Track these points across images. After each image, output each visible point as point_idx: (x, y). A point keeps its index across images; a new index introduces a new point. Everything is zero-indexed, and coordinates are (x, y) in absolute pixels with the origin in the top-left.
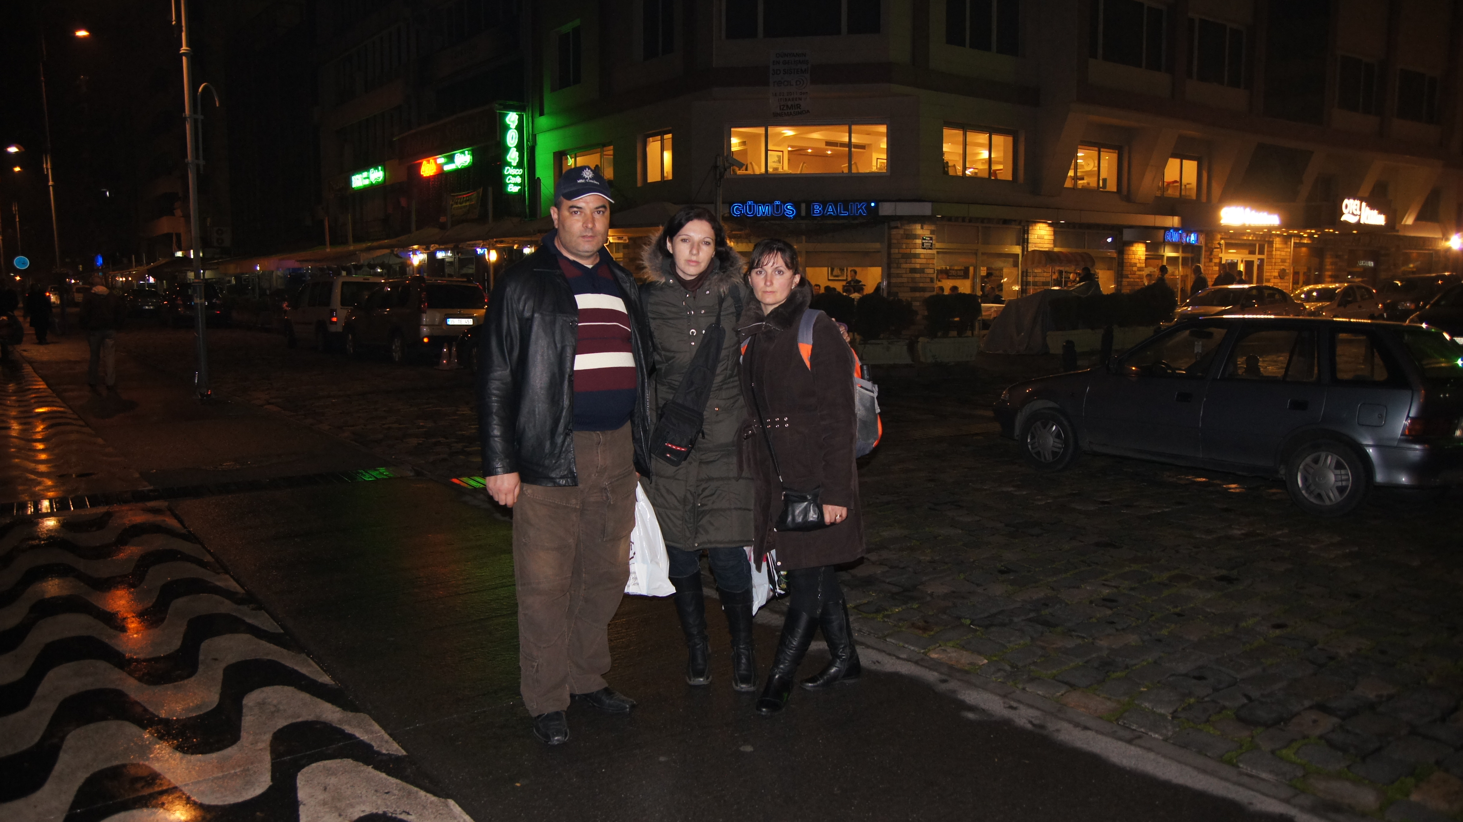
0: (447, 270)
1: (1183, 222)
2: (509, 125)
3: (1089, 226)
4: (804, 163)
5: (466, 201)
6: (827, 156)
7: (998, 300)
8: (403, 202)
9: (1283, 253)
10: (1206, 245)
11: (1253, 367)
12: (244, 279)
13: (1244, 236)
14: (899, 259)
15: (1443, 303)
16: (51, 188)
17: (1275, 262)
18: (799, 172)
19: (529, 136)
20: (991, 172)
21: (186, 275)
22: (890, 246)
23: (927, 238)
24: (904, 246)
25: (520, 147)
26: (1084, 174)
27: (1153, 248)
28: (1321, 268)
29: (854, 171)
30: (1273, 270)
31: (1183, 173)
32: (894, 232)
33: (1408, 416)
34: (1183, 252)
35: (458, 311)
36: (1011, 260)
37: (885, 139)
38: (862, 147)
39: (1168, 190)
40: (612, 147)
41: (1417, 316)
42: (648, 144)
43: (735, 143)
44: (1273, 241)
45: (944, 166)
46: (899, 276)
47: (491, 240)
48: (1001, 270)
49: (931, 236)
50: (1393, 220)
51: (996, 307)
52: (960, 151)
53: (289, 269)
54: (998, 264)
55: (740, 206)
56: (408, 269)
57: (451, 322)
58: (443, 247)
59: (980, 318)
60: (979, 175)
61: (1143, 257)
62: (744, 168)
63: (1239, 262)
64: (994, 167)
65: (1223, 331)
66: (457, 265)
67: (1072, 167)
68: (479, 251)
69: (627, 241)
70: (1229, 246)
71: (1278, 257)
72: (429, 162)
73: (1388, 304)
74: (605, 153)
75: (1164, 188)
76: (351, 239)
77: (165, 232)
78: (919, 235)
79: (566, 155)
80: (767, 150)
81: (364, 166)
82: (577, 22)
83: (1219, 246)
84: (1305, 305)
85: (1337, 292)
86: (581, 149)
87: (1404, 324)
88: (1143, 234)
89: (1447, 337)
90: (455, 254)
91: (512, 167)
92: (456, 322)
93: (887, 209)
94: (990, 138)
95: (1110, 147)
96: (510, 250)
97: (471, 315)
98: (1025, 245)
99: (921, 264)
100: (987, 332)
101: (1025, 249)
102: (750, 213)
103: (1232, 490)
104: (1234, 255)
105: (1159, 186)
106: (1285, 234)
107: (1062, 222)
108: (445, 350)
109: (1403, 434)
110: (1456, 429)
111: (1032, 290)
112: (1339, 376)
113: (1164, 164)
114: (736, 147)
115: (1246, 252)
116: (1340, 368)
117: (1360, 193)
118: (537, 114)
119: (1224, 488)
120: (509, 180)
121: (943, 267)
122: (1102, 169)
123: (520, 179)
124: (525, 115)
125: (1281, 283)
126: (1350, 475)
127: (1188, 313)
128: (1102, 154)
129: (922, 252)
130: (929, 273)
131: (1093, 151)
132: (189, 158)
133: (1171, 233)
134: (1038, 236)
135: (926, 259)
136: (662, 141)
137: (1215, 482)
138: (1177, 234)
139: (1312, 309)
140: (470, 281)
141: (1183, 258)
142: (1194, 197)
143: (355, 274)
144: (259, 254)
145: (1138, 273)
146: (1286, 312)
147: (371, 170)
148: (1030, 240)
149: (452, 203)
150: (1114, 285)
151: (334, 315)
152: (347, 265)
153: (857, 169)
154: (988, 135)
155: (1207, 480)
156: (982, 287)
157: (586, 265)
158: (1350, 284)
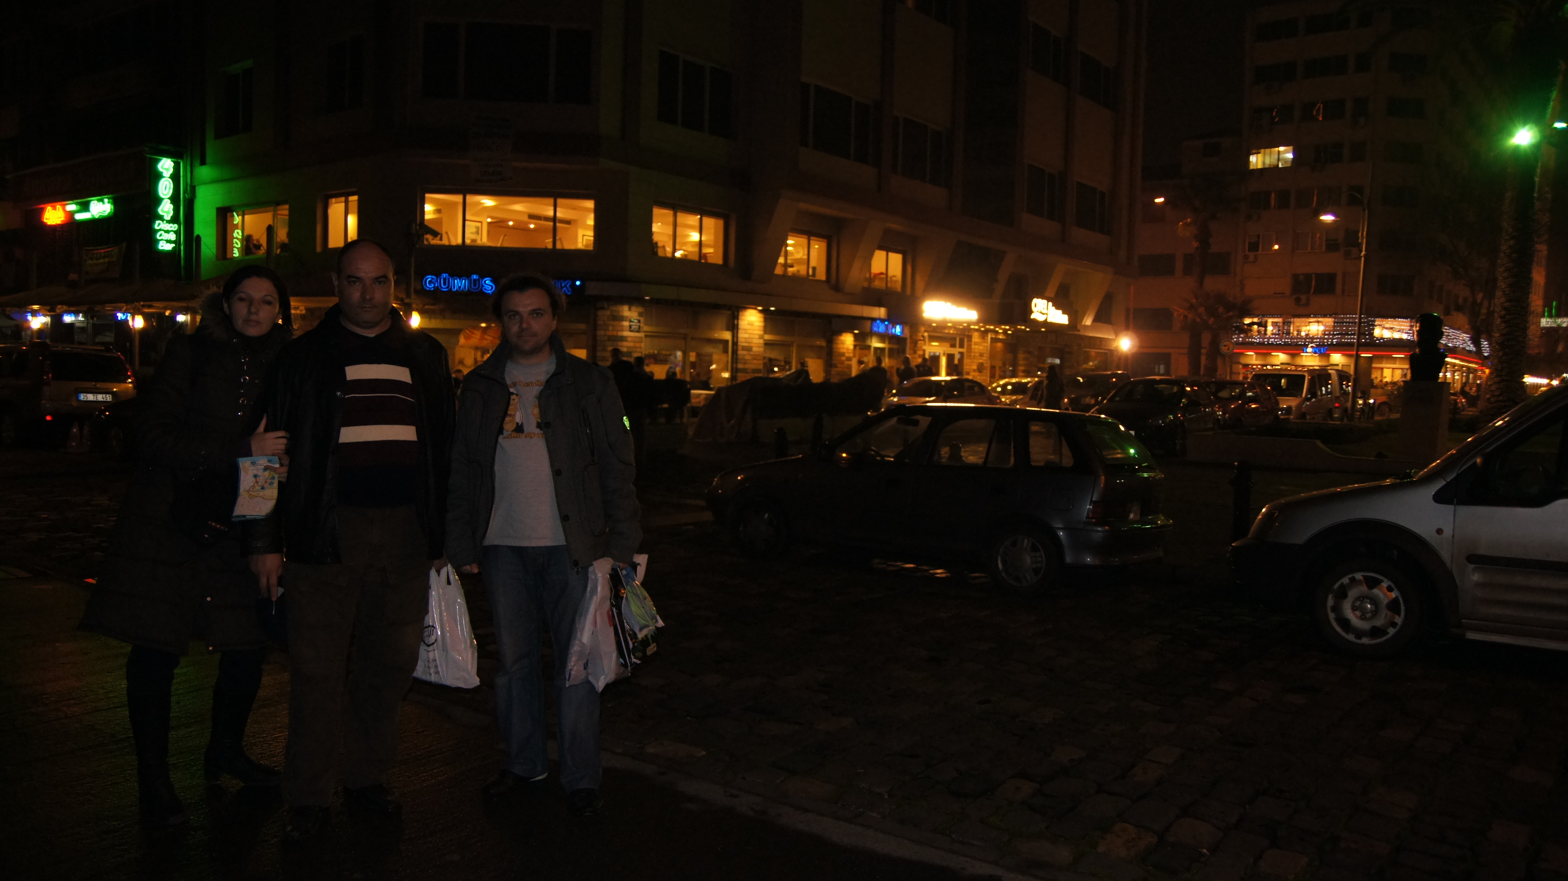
0: (79, 337)
1: (889, 313)
2: (162, 172)
3: (800, 314)
4: (505, 236)
5: (104, 257)
6: (529, 230)
7: (706, 386)
8: (18, 253)
9: (981, 348)
10: (911, 336)
11: (955, 454)
13: (946, 329)
15: (1117, 399)
17: (974, 356)
18: (499, 245)
19: (186, 186)
20: (701, 255)
22: (595, 327)
23: (634, 321)
24: (611, 328)
25: (175, 199)
26: (794, 261)
27: (861, 340)
28: (1014, 364)
29: (559, 246)
30: (972, 364)
31: (889, 265)
32: (600, 313)
33: (1091, 501)
34: (890, 343)
35: (90, 385)
36: (721, 346)
37: (592, 216)
38: (568, 222)
39: (874, 281)
40: (287, 207)
41: (1095, 410)
42: (330, 206)
43: (429, 209)
44: (971, 336)
45: (653, 247)
47: (137, 304)
48: (711, 355)
49: (638, 318)
50: (1075, 318)
51: (706, 394)
52: (671, 232)
54: (708, 349)
55: (433, 279)
56: (23, 333)
57: (83, 397)
58: (74, 309)
59: (689, 405)
60: (690, 257)
61: (851, 347)
62: (439, 237)
63: (942, 354)
64: (705, 250)
65: (930, 419)
66: (89, 330)
67: (783, 253)
68: (120, 316)
69: (304, 312)
70: (932, 338)
71: (977, 351)
72: (54, 208)
73: (1073, 398)
74: (279, 212)
75: (871, 280)
78: (627, 317)
79: (232, 212)
80: (464, 220)
82: (249, 63)
83: (922, 339)
84: (1001, 397)
85: (1029, 386)
86: (250, 206)
87: (1087, 415)
88: (850, 323)
89: (1122, 428)
90: (89, 318)
91: (165, 222)
92: (91, 397)
93: (594, 289)
94: (701, 220)
95: (819, 236)
96: (161, 317)
97: (110, 390)
98: (735, 332)
99: (627, 347)
100: (695, 420)
101: (735, 335)
102: (443, 287)
103: (938, 575)
104: (937, 348)
105: (866, 277)
106: (983, 329)
107: (772, 309)
108: (75, 430)
109: (1088, 517)
110: (1130, 512)
111: (742, 377)
112: (1033, 464)
113: (871, 255)
114: (430, 214)
115: (948, 345)
116: (1033, 457)
117: (1047, 294)
118: (197, 162)
119: (931, 573)
120: (161, 235)
121: (651, 351)
122: (811, 257)
123: (175, 235)
124: (183, 162)
125: (979, 376)
126: (1044, 557)
127: (895, 403)
128: (812, 242)
129: (629, 335)
131: (803, 239)
133: (878, 324)
134: (748, 324)
135: (633, 342)
136: (347, 202)
137: (922, 567)
138: (883, 325)
139: (1007, 401)
140: (107, 350)
141: (890, 349)
142: (899, 289)
145: (847, 363)
146: (984, 402)
148: (740, 327)
149: (84, 257)
150: (824, 373)
153: (562, 244)
154: (699, 217)
155: (915, 566)
156: (691, 373)
157: (367, 335)
158: (1041, 379)
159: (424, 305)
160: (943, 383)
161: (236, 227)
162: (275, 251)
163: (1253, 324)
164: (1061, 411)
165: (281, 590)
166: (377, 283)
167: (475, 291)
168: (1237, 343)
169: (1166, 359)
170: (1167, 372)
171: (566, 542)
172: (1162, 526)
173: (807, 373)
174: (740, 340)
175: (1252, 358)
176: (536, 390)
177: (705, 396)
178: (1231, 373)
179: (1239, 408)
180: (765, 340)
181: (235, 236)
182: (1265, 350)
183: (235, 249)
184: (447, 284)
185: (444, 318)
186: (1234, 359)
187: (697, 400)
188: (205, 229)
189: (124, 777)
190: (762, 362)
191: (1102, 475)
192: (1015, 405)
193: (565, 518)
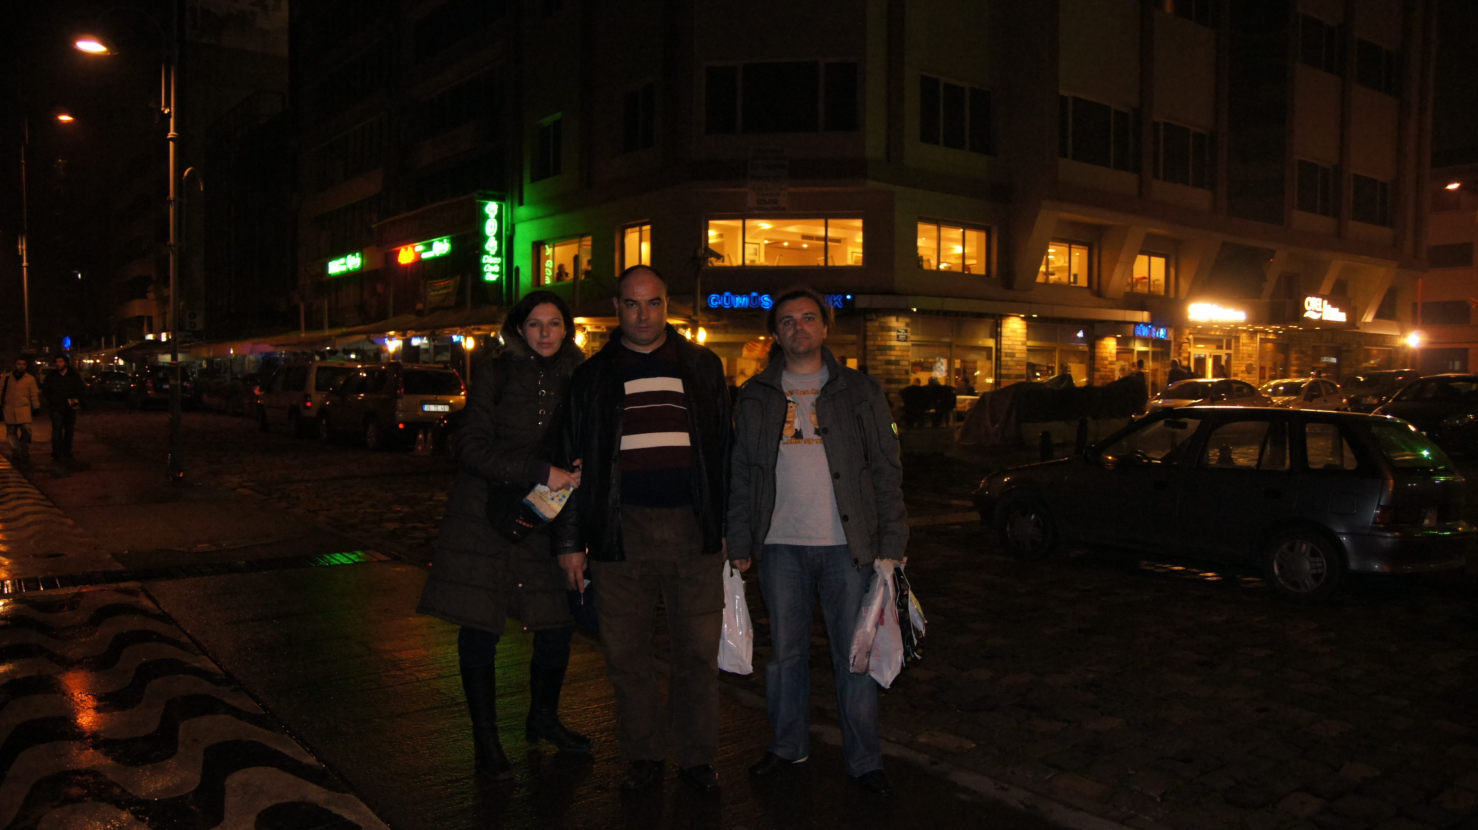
0: (423, 357)
1: (1153, 317)
2: (488, 214)
3: (1062, 321)
4: (781, 255)
5: (444, 288)
6: (802, 249)
7: (971, 392)
8: (380, 289)
9: (1250, 348)
10: (1175, 339)
11: (1226, 456)
12: (216, 363)
13: (1212, 331)
14: (874, 350)
15: (1404, 398)
16: (25, 268)
17: (1242, 357)
18: (775, 264)
19: (508, 224)
20: (965, 267)
21: (157, 359)
22: (865, 338)
23: (902, 331)
24: (879, 339)
25: (499, 236)
26: (1055, 270)
27: (1124, 343)
28: (1286, 365)
29: (831, 263)
30: (1240, 365)
31: (1151, 271)
32: (869, 324)
33: (1379, 505)
34: (1153, 346)
35: (432, 397)
36: (984, 353)
37: (861, 234)
38: (838, 241)
39: (1136, 286)
40: (590, 238)
41: (1379, 410)
42: (626, 235)
43: (712, 236)
44: (1239, 337)
45: (918, 261)
46: (874, 368)
47: (469, 327)
48: (975, 362)
49: (906, 328)
50: (1354, 316)
51: (971, 399)
52: (935, 246)
53: (262, 353)
54: (972, 356)
55: (717, 297)
56: (382, 355)
57: (428, 408)
58: (420, 333)
59: (954, 410)
60: (954, 269)
61: (1114, 351)
62: (722, 259)
63: (1208, 357)
64: (968, 262)
65: (1198, 422)
66: (432, 351)
67: (1044, 262)
68: (455, 338)
69: (605, 330)
70: (1197, 340)
71: (1245, 352)
72: (407, 249)
73: (1352, 398)
74: (583, 243)
75: (1133, 285)
76: (326, 325)
77: (137, 314)
78: (894, 328)
79: (545, 244)
80: (744, 243)
81: (342, 252)
82: (558, 115)
83: (1187, 341)
84: (1272, 398)
85: (1302, 386)
86: (561, 238)
87: (1370, 415)
88: (1113, 328)
89: (1412, 428)
90: (431, 340)
91: (491, 256)
92: (432, 408)
93: (863, 302)
94: (964, 233)
95: (1080, 243)
96: (487, 338)
97: (448, 402)
98: (999, 339)
99: (896, 356)
100: (961, 424)
101: (999, 343)
102: (726, 304)
103: (1208, 579)
104: (1202, 350)
105: (1128, 282)
106: (1251, 330)
107: (1035, 316)
108: (421, 436)
109: (1374, 522)
110: (1424, 518)
111: (1005, 383)
112: (1311, 466)
113: (1132, 261)
114: (713, 239)
115: (1214, 346)
116: (1310, 459)
117: (1321, 292)
118: (516, 204)
119: (1201, 576)
120: (487, 268)
121: (918, 359)
122: (1072, 265)
123: (498, 267)
124: (505, 205)
125: (1248, 377)
126: (1325, 563)
127: (1160, 406)
128: (1072, 250)
129: (897, 345)
130: (903, 366)
131: (1064, 247)
132: (172, 241)
133: (1141, 327)
134: (1011, 331)
135: (902, 351)
136: (641, 231)
137: (1192, 570)
138: (1146, 328)
139: (1279, 402)
140: (446, 367)
141: (1153, 353)
142: (1162, 293)
143: (330, 359)
144: (235, 335)
145: (1109, 366)
146: (1254, 404)
147: (348, 256)
148: (1003, 334)
149: (429, 290)
150: (1087, 378)
151: (309, 399)
152: (322, 350)
153: (833, 261)
154: (962, 230)
155: (1184, 568)
156: (956, 380)
157: (643, 352)
158: (1315, 379)
159: (710, 321)
160: (1210, 385)
161: (548, 258)
162: (580, 277)
164: (1340, 412)
165: (587, 582)
167: (755, 307)
169: (1463, 355)
170: (1464, 369)
171: (847, 539)
172: (1463, 533)
173: (1070, 378)
174: (1003, 347)
176: (812, 398)
177: (970, 401)
180: (1027, 346)
181: (546, 266)
183: (546, 277)
184: (729, 302)
185: (727, 332)
187: (962, 405)
188: (523, 261)
189: (462, 735)
190: (1025, 367)
191: (1391, 478)
192: (1288, 406)
193: (845, 519)
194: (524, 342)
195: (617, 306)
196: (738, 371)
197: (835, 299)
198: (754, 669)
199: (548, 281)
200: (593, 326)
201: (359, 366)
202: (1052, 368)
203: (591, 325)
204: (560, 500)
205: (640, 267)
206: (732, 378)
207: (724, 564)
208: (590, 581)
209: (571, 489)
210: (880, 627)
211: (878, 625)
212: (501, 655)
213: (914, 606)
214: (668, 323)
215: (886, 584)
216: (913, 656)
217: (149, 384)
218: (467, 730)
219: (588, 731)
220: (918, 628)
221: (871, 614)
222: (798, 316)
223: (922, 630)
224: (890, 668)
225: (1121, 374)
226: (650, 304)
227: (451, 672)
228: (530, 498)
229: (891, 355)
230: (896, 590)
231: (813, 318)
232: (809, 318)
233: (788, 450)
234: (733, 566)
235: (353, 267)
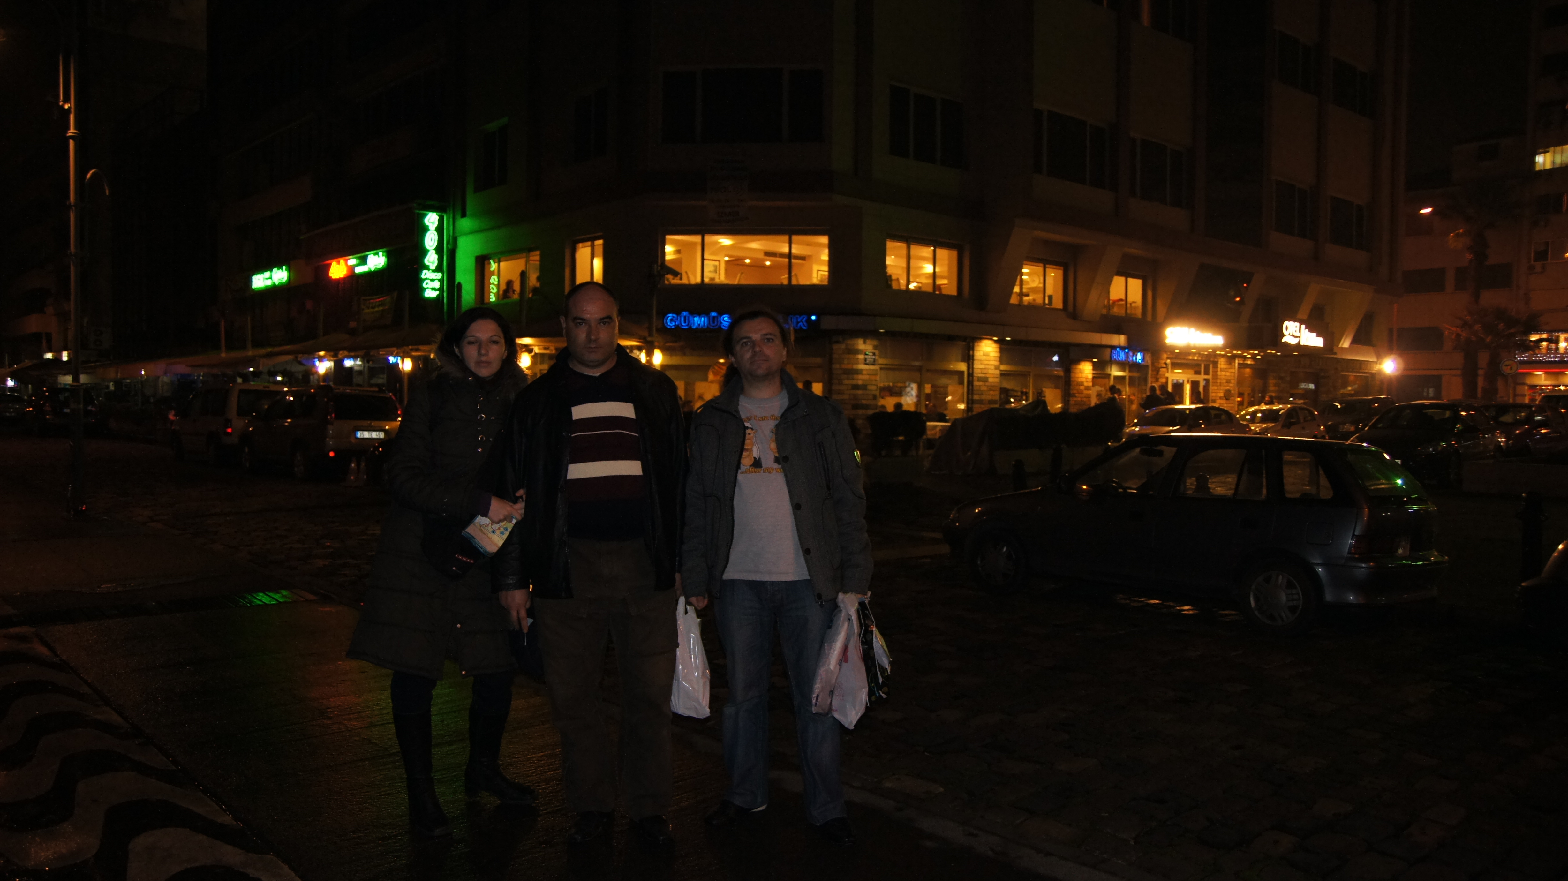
0: (357, 380)
1: (1129, 340)
2: (428, 226)
3: (1037, 344)
4: (742, 273)
5: (379, 305)
6: (765, 267)
7: (942, 418)
8: (309, 305)
9: (1228, 374)
10: (1153, 364)
11: (1202, 485)
12: (125, 385)
13: (1189, 355)
14: (841, 375)
15: (1380, 425)
17: (1220, 383)
18: (736, 282)
19: (449, 237)
20: (936, 287)
21: (57, 379)
22: (831, 362)
23: (869, 354)
24: (846, 361)
25: (439, 250)
26: (1029, 290)
27: (1100, 368)
28: (1264, 391)
29: (794, 282)
30: (1218, 391)
31: (1128, 291)
32: (835, 346)
33: (1354, 535)
34: (1130, 371)
35: (367, 423)
36: (956, 377)
37: (826, 251)
38: (803, 258)
39: (1113, 308)
40: (538, 253)
41: (1356, 437)
42: (577, 249)
43: (669, 250)
44: (1217, 361)
45: (887, 280)
46: (840, 393)
47: (406, 348)
48: (946, 387)
49: (874, 351)
50: (1331, 340)
51: (942, 426)
52: (904, 265)
53: (177, 375)
54: (943, 381)
55: (674, 317)
56: (313, 376)
57: (360, 434)
58: (353, 354)
59: (924, 437)
60: (924, 289)
61: (1090, 376)
62: (679, 276)
63: (1185, 382)
64: (939, 282)
65: (1174, 449)
66: (367, 374)
67: (1018, 282)
68: (392, 359)
69: (554, 352)
70: (1175, 365)
71: (1223, 377)
72: (338, 263)
73: (1330, 425)
74: (531, 258)
75: (1109, 307)
76: (249, 344)
77: (33, 331)
78: (862, 350)
79: (489, 259)
80: (703, 259)
81: (266, 265)
82: (504, 121)
83: (1164, 366)
84: (1250, 425)
85: (1280, 413)
86: (506, 253)
87: (1346, 443)
88: (1089, 352)
89: (1387, 457)
90: (365, 362)
91: (430, 271)
92: (366, 435)
93: (829, 322)
94: (934, 251)
95: (1055, 263)
96: (424, 358)
97: (382, 428)
98: (971, 363)
99: (863, 380)
100: (931, 452)
101: (971, 366)
102: (684, 324)
103: (1184, 612)
104: (1181, 375)
105: (1104, 304)
106: (1229, 355)
107: (1008, 339)
108: (353, 465)
109: (1350, 553)
110: (1398, 548)
111: (977, 409)
112: (1287, 496)
113: (1109, 281)
114: (670, 255)
115: (1192, 371)
116: (1288, 487)
117: (1299, 317)
118: (458, 216)
119: (1177, 609)
120: (427, 284)
121: (886, 384)
122: (1047, 285)
123: (439, 283)
124: (446, 216)
125: (1226, 403)
126: (1301, 594)
127: (1137, 433)
128: (1047, 270)
129: (864, 368)
130: (871, 390)
131: (1039, 267)
132: (72, 249)
133: (1118, 352)
134: (984, 355)
135: (868, 375)
136: (593, 246)
137: (1168, 604)
138: (1123, 353)
139: (1257, 429)
140: (381, 391)
141: (1130, 378)
142: (1139, 316)
143: (253, 381)
144: (147, 356)
145: (1085, 392)
146: (1232, 431)
147: (274, 269)
148: (975, 358)
149: (362, 307)
150: (1062, 403)
151: (229, 426)
152: (245, 371)
153: (797, 280)
154: (932, 248)
155: (1161, 602)
156: (927, 405)
157: (591, 374)
158: (1293, 405)
159: (666, 343)
160: (1188, 412)
161: (493, 273)
162: (527, 294)
163: (1542, 340)
164: (1318, 440)
165: (530, 621)
166: (602, 324)
167: (714, 327)
168: (1521, 362)
169: (1435, 380)
170: (1438, 396)
171: (810, 574)
172: (1435, 563)
173: (1044, 403)
174: (975, 371)
175: (1541, 378)
176: (772, 424)
177: (941, 428)
178: (1515, 395)
179: (1528, 434)
180: (1001, 371)
181: (491, 282)
182: (1558, 369)
183: (491, 294)
184: (687, 322)
185: (685, 354)
186: (1518, 379)
187: (933, 432)
188: (466, 277)
189: (396, 788)
190: (998, 393)
191: (1365, 507)
192: (1266, 433)
193: (807, 552)
194: (461, 362)
195: (564, 325)
196: (697, 395)
197: (799, 320)
198: (711, 712)
199: (493, 299)
200: (541, 347)
201: (286, 389)
202: (1026, 394)
203: (538, 346)
204: (502, 533)
205: (591, 284)
206: (688, 402)
207: (677, 601)
208: (533, 620)
209: (514, 521)
210: (844, 664)
211: (841, 663)
212: (439, 701)
213: (878, 642)
214: (619, 345)
215: (849, 619)
216: (878, 695)
217: (48, 408)
218: (400, 782)
219: (532, 781)
220: (883, 665)
221: (834, 651)
222: (756, 336)
223: (887, 667)
224: (854, 707)
225: (1098, 399)
226: (601, 323)
227: (383, 720)
228: (470, 530)
229: (858, 379)
230: (861, 626)
231: (773, 340)
232: (768, 339)
233: (745, 479)
234: (688, 603)
235: (279, 281)
